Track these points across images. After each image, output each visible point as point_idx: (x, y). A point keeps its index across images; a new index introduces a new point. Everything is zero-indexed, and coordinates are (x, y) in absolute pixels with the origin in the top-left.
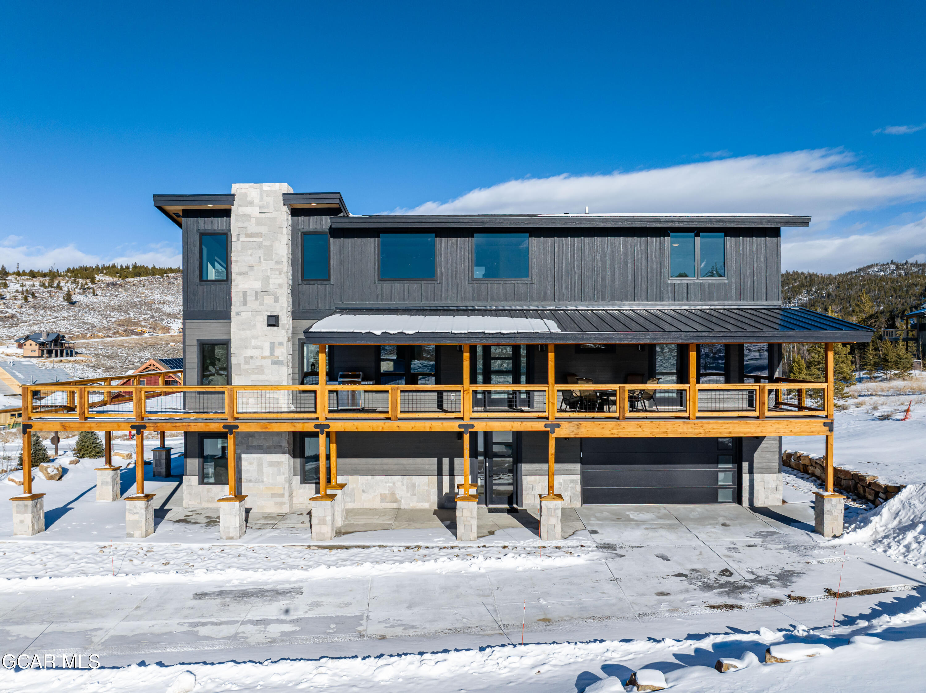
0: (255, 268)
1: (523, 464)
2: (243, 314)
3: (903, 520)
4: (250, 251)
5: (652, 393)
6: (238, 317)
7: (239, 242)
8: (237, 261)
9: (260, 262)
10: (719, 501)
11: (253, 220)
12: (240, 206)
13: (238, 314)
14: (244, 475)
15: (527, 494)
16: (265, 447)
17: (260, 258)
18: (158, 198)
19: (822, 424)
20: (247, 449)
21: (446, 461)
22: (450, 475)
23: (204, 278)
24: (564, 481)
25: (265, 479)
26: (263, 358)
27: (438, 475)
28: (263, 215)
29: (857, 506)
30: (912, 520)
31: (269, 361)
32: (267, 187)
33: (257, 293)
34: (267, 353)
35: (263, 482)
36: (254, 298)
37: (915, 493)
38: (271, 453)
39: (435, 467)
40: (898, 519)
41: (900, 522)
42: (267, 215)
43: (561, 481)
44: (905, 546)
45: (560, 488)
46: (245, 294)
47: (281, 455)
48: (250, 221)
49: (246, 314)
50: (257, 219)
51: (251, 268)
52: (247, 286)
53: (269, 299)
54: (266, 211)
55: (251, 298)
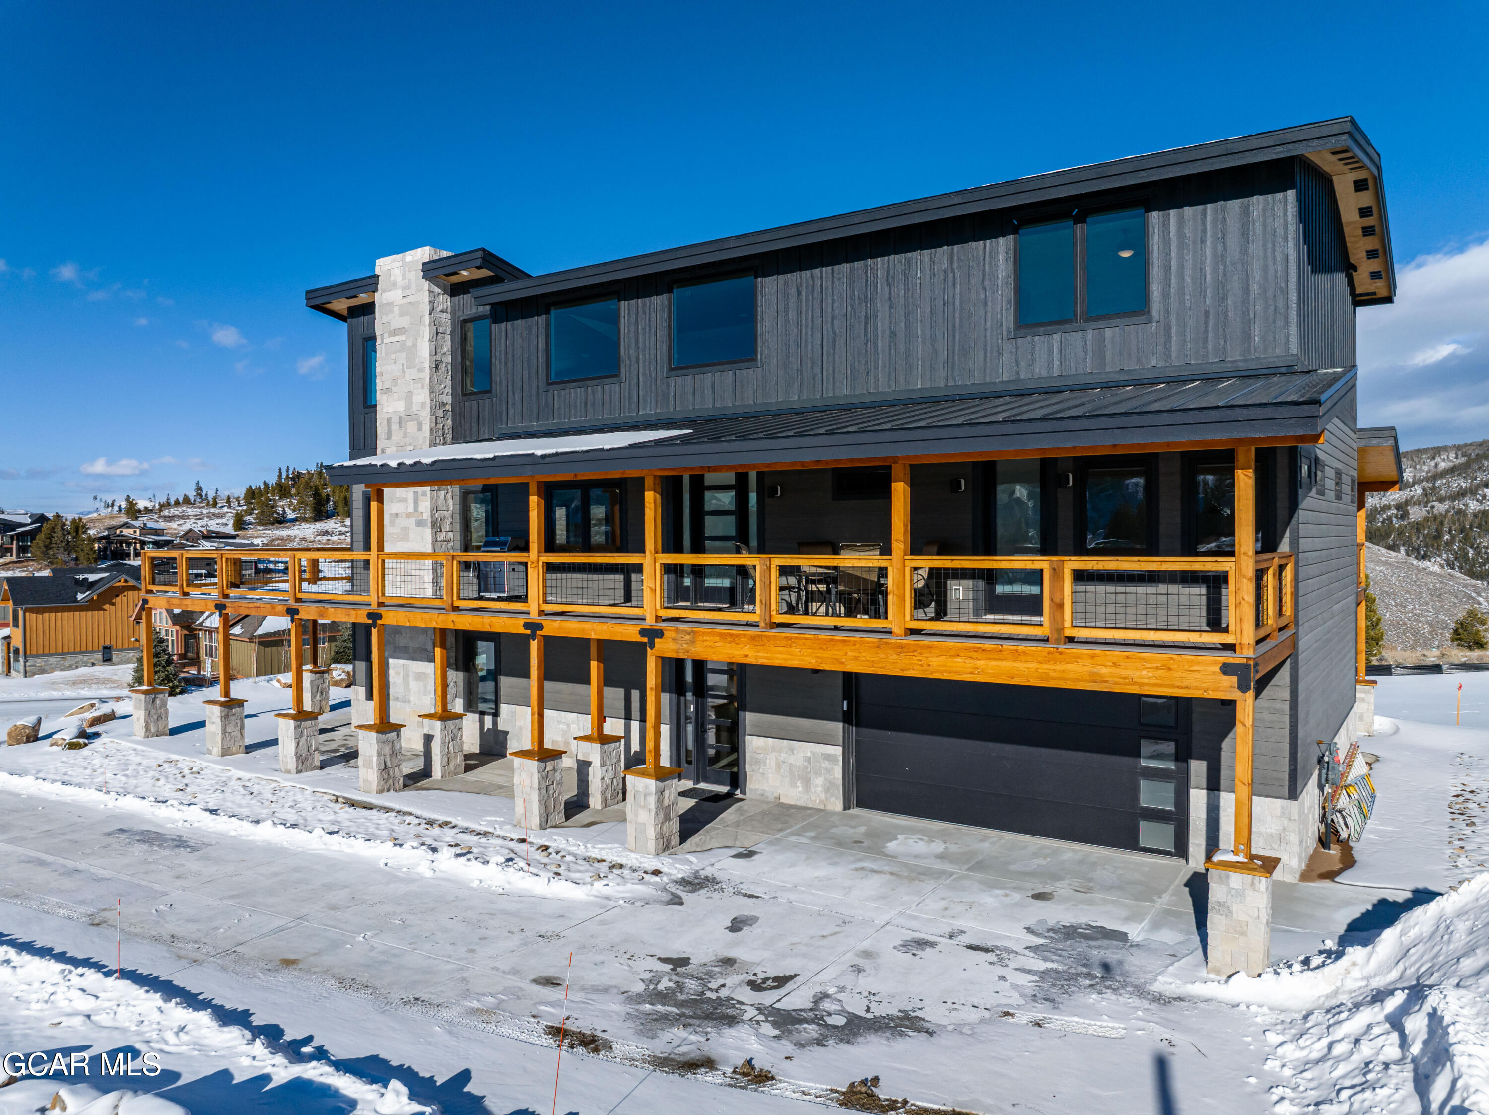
0: (399, 381)
1: (747, 713)
4: (394, 356)
5: (874, 578)
7: (383, 345)
8: (381, 374)
9: (403, 372)
10: (1142, 844)
11: (396, 309)
12: (383, 291)
14: (392, 691)
15: (754, 771)
16: (411, 649)
17: (403, 365)
18: (312, 295)
19: (1217, 669)
20: (394, 652)
21: (635, 695)
22: (640, 721)
23: (369, 404)
24: (814, 753)
25: (412, 699)
26: (408, 516)
27: (625, 719)
28: (406, 300)
31: (412, 522)
32: (408, 256)
33: (400, 418)
34: (411, 510)
35: (409, 702)
36: (398, 427)
38: (417, 660)
39: (621, 704)
42: (409, 299)
43: (809, 754)
45: (807, 768)
46: (389, 420)
47: (427, 663)
48: (392, 312)
50: (400, 306)
51: (396, 381)
52: (391, 410)
53: (412, 427)
54: (407, 293)
55: (395, 427)
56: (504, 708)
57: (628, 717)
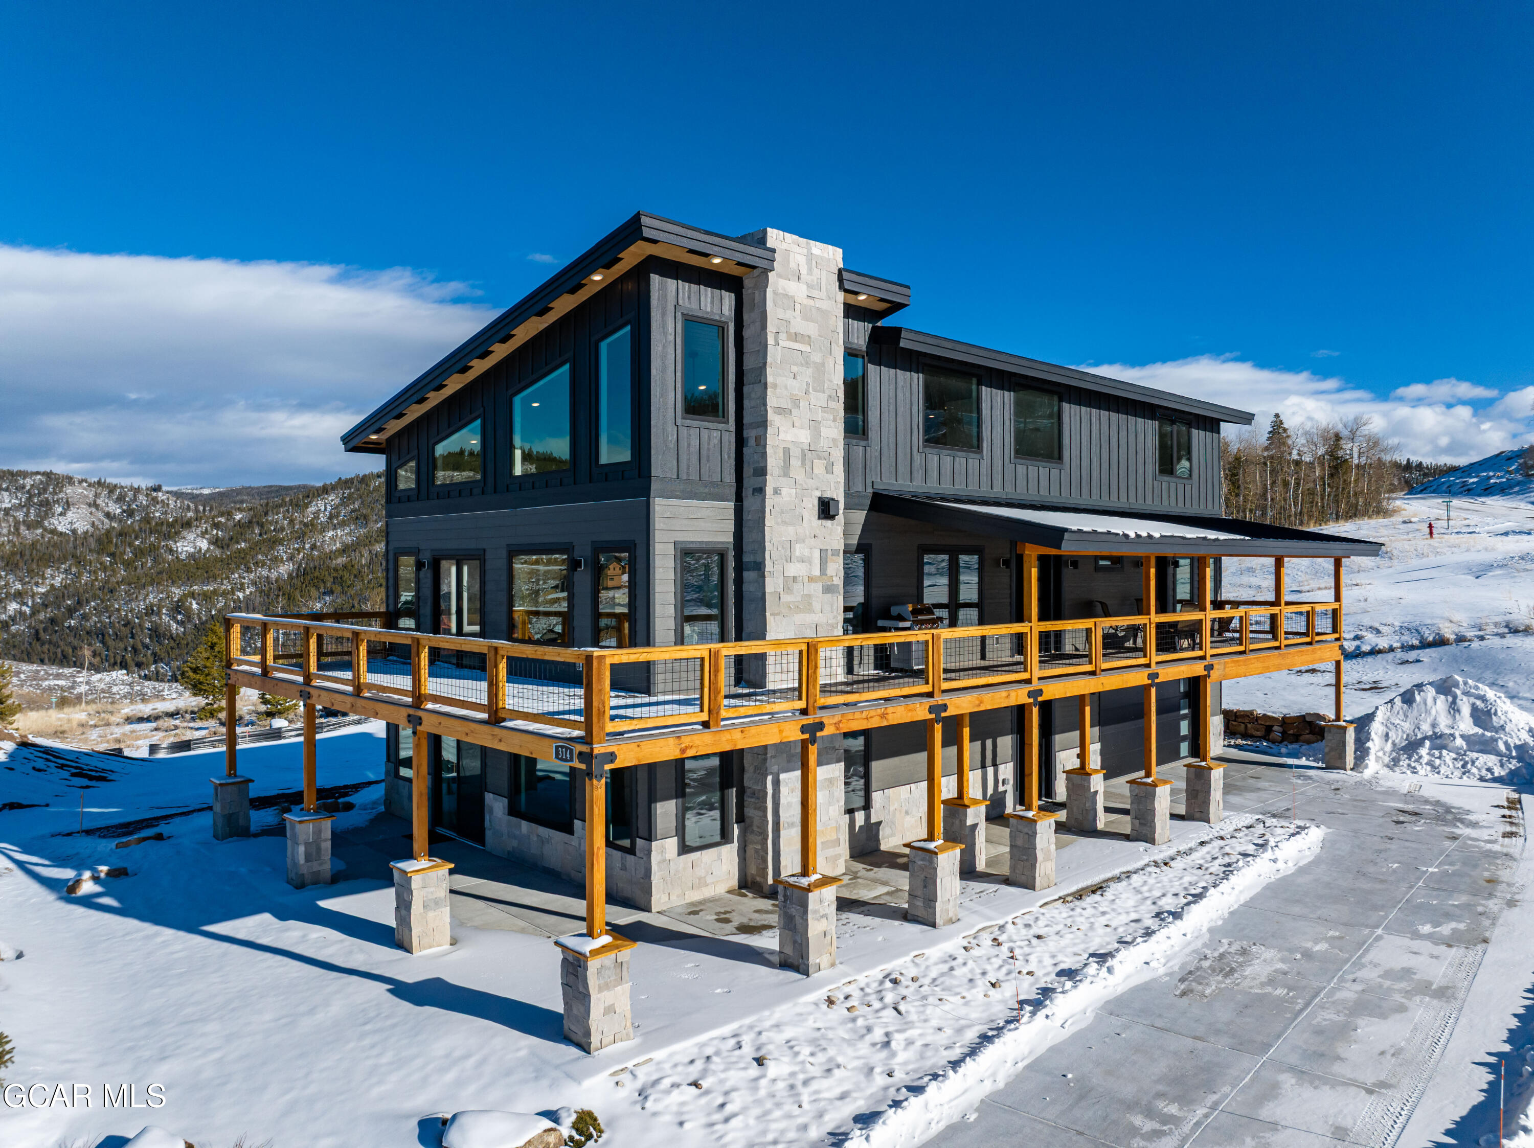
0: (801, 403)
2: (784, 492)
3: (1397, 741)
4: (795, 369)
6: (777, 499)
7: (779, 348)
8: (775, 386)
9: (808, 392)
11: (799, 309)
12: (780, 276)
13: (776, 492)
21: (989, 743)
22: (993, 765)
26: (811, 579)
28: (812, 302)
29: (1245, 742)
30: (1406, 739)
31: (818, 586)
32: (817, 248)
33: (803, 452)
34: (816, 572)
36: (799, 463)
37: (1388, 713)
39: (979, 756)
40: (1390, 741)
41: (1394, 744)
42: (818, 304)
44: (1427, 764)
46: (787, 451)
48: (793, 309)
49: (788, 493)
50: (804, 307)
51: (796, 402)
52: (789, 437)
53: (820, 467)
54: (815, 294)
55: (795, 462)
56: (876, 797)
57: (983, 766)
